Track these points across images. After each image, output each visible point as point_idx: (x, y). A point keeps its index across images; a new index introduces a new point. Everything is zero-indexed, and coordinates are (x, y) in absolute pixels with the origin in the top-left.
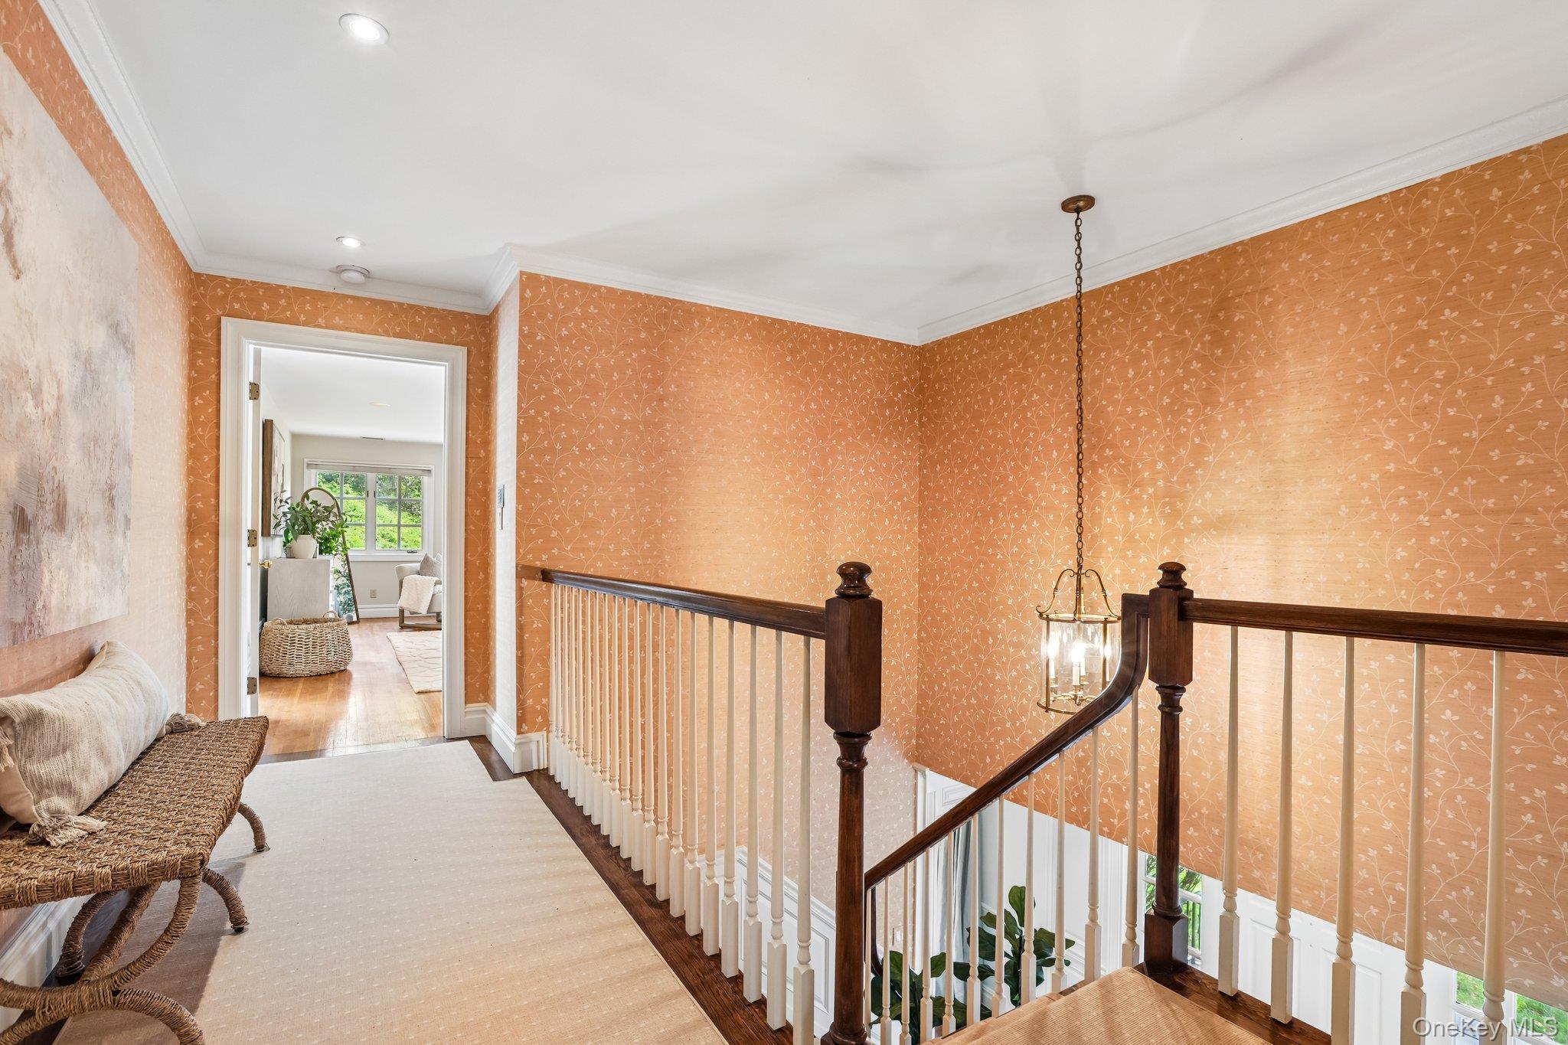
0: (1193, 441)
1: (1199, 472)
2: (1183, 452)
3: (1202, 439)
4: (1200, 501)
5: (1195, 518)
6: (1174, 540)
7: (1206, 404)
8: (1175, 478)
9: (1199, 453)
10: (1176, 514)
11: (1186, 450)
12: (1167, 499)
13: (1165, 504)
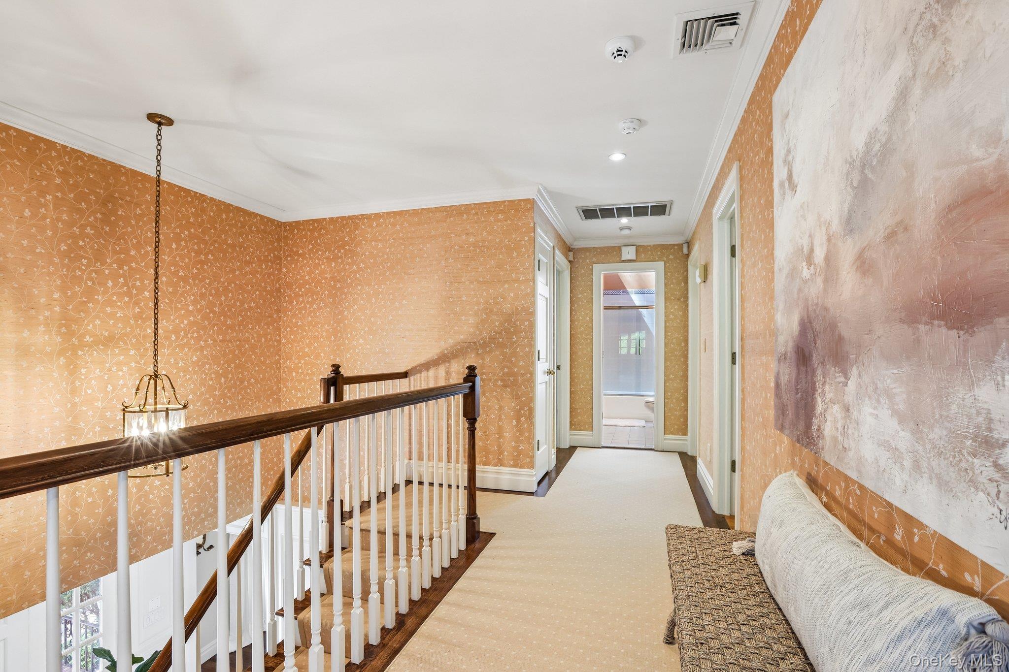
0: (86, 283)
1: (91, 305)
2: (77, 289)
3: (93, 283)
4: (91, 326)
5: (88, 337)
6: (70, 353)
7: (97, 260)
8: (71, 307)
9: (90, 293)
10: (71, 334)
11: (81, 288)
12: (63, 322)
13: (61, 325)
